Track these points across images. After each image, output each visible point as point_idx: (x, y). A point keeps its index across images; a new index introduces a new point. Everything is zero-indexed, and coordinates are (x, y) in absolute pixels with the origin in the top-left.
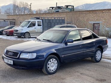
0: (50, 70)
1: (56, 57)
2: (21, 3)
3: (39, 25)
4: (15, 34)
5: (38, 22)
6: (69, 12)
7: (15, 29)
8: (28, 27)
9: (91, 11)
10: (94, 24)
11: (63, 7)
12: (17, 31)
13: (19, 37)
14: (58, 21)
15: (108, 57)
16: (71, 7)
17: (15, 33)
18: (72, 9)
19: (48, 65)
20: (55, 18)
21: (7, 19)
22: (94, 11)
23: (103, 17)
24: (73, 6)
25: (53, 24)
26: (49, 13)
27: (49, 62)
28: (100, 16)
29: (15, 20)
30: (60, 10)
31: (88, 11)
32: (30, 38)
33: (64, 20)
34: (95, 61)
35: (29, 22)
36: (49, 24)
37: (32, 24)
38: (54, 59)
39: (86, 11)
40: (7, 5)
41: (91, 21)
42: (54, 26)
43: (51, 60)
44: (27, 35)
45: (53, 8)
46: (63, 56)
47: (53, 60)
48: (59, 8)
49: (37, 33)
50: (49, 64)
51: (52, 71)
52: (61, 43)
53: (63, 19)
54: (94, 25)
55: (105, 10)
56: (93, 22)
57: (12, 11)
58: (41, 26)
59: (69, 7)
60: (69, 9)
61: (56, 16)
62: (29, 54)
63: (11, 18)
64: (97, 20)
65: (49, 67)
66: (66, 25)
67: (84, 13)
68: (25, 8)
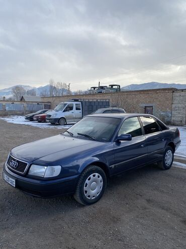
0: (89, 196)
1: (100, 168)
2: (58, 83)
3: (77, 109)
4: (47, 121)
5: (76, 104)
6: (114, 93)
7: (48, 114)
8: (64, 111)
9: (142, 91)
10: (146, 107)
11: (107, 87)
12: (50, 116)
13: (53, 124)
14: (101, 104)
15: (179, 158)
16: (116, 87)
17: (48, 119)
18: (119, 90)
19: (86, 186)
20: (97, 100)
21: (41, 102)
22: (146, 91)
23: (157, 99)
24: (119, 86)
25: (95, 107)
26: (90, 94)
27: (87, 181)
28: (152, 98)
29: (50, 102)
30: (103, 91)
31: (137, 91)
32: (66, 124)
33: (109, 102)
34: (163, 168)
35: (65, 104)
36: (91, 107)
37: (69, 107)
38: (97, 174)
39: (135, 91)
40: (43, 86)
41: (142, 103)
42: (97, 110)
43: (91, 176)
44: (62, 121)
45: (94, 88)
46: (113, 166)
47: (94, 176)
48: (102, 88)
49: (76, 118)
50: (86, 184)
51: (94, 196)
52: (110, 141)
53: (107, 101)
54: (145, 109)
55: (160, 89)
56: (144, 105)
57: (49, 93)
58: (80, 109)
59: (114, 87)
60: (114, 89)
61: (99, 98)
62: (46, 167)
63: (46, 100)
64: (150, 102)
65: (86, 192)
66: (110, 108)
67: (134, 93)
68: (63, 90)
